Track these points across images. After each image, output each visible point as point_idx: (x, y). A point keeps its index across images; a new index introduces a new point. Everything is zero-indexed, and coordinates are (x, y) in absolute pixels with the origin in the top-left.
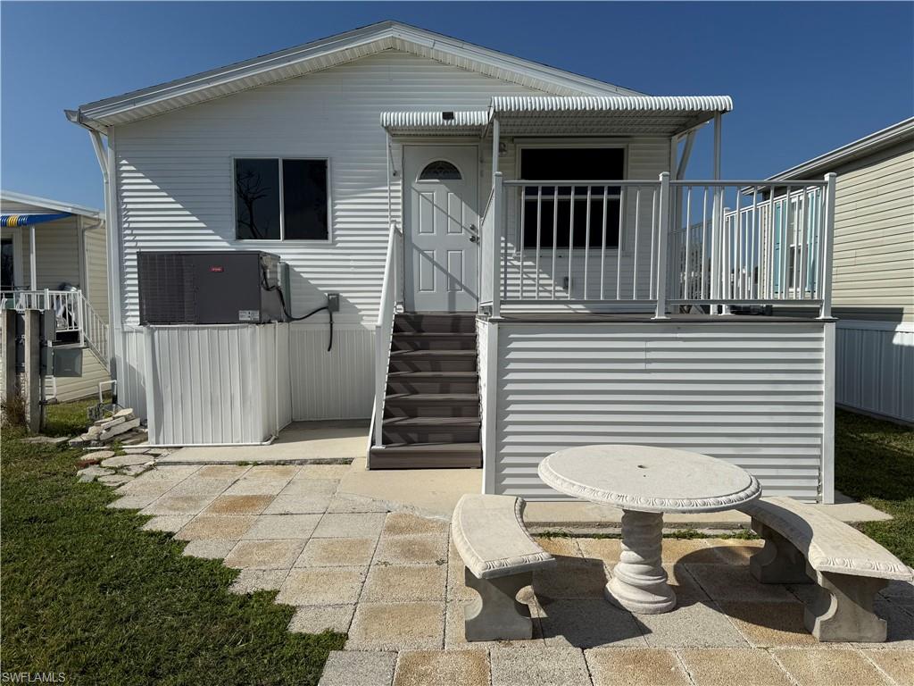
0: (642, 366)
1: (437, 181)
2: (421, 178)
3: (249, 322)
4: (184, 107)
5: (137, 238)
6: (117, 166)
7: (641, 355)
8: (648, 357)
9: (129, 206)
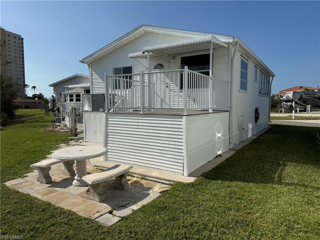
0: (136, 127)
1: (158, 70)
2: (154, 69)
3: (101, 112)
4: (104, 56)
5: (95, 90)
6: (92, 72)
7: (136, 124)
8: (138, 124)
9: (94, 82)
